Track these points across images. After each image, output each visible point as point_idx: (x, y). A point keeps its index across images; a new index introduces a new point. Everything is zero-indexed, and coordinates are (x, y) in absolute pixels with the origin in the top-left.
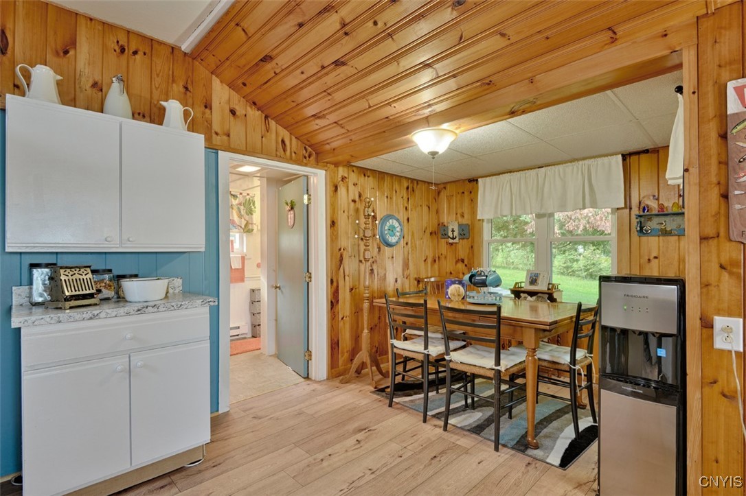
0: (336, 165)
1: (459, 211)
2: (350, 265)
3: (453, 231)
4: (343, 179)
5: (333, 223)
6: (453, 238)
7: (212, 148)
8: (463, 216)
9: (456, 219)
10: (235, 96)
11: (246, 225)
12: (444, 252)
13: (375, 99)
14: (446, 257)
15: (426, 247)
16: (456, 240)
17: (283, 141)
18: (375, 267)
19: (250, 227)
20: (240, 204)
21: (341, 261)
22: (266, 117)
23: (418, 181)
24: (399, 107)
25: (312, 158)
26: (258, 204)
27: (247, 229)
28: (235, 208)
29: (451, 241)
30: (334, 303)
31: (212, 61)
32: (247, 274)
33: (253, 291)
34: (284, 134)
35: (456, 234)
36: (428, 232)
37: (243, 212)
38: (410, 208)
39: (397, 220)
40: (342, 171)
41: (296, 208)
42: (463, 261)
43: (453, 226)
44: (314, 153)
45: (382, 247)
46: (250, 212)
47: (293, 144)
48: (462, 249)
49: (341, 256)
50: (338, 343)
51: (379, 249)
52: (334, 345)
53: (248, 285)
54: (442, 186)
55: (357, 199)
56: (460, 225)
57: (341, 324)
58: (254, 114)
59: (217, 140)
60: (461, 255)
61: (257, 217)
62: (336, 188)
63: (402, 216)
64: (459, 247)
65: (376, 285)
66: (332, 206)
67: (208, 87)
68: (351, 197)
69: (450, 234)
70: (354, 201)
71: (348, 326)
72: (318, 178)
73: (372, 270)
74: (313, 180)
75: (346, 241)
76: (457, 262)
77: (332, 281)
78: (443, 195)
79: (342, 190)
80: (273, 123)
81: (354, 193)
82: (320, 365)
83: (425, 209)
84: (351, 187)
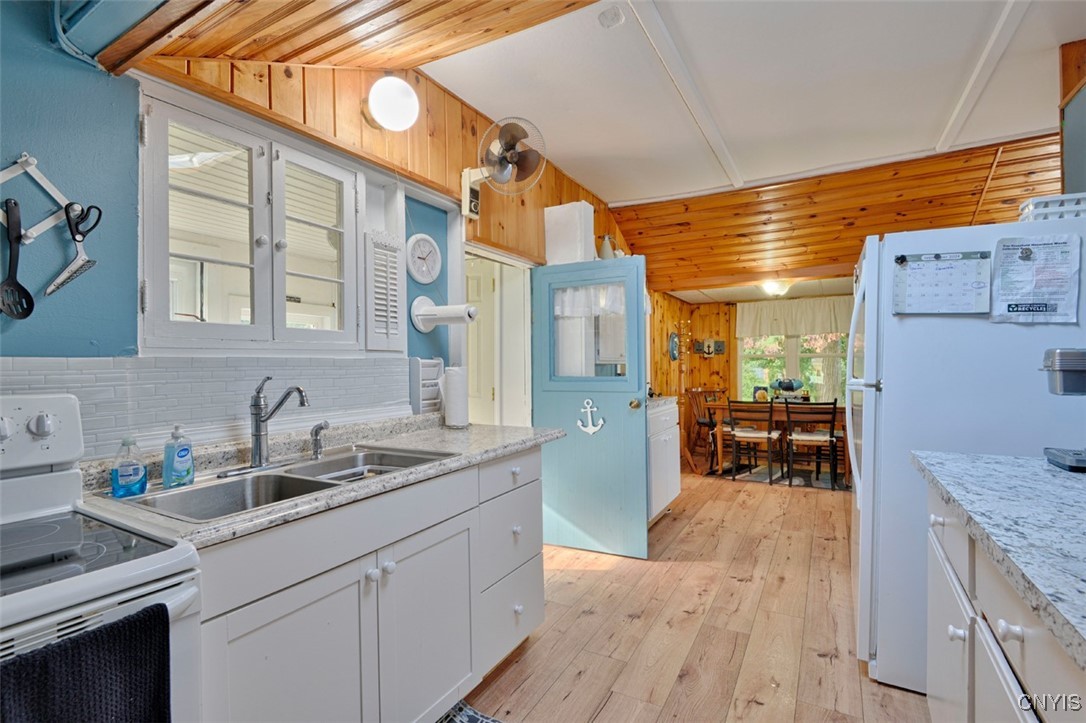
1: (714, 329)
3: (709, 347)
6: (709, 353)
8: (718, 334)
9: (711, 337)
12: (697, 365)
13: (743, 257)
14: (699, 370)
16: (712, 355)
24: (760, 263)
29: (706, 356)
31: (618, 217)
35: (712, 349)
36: (688, 347)
42: (718, 373)
43: (710, 344)
48: (717, 362)
54: (695, 306)
56: (716, 343)
60: (716, 368)
64: (715, 361)
69: (706, 350)
76: (712, 374)
78: (697, 314)
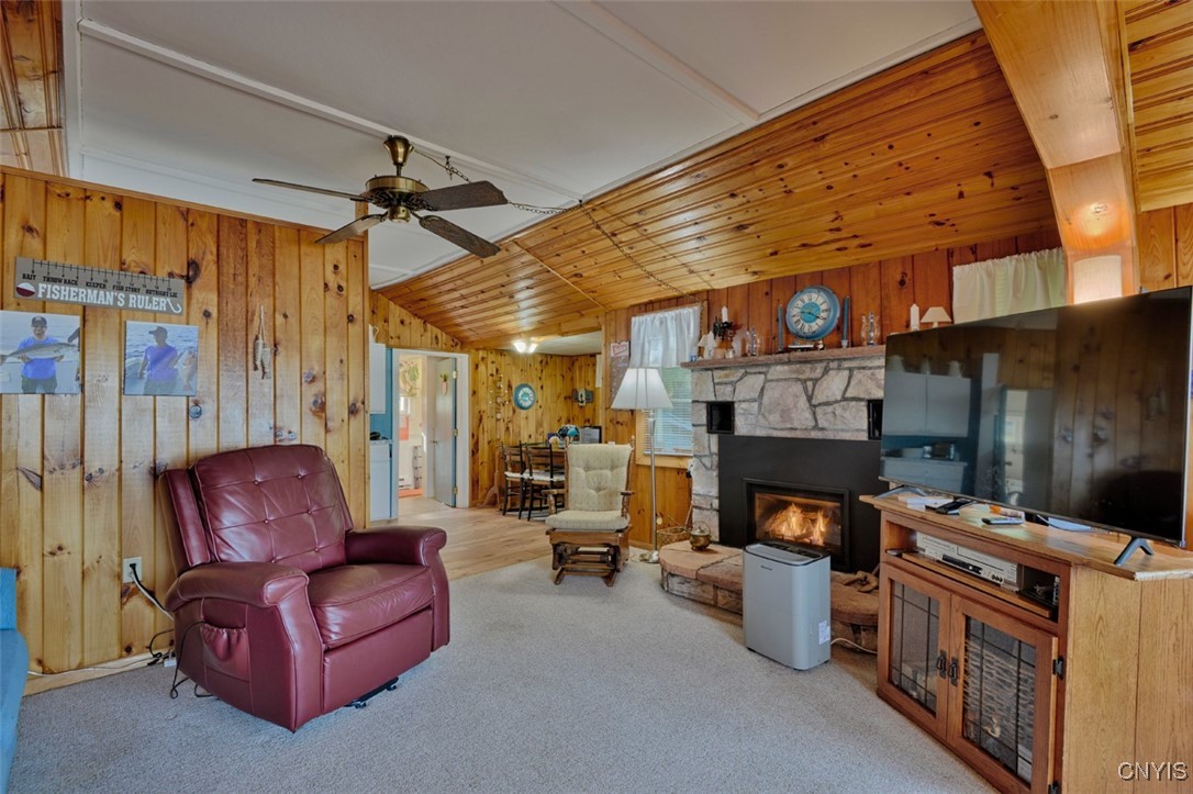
0: (477, 350)
1: (586, 380)
2: (487, 423)
3: (582, 396)
4: (483, 359)
5: (474, 392)
6: (582, 402)
7: (390, 348)
8: (588, 384)
9: (584, 386)
10: (404, 311)
11: (411, 390)
12: (576, 413)
14: (578, 418)
15: (561, 409)
16: (584, 404)
17: (436, 337)
18: (510, 425)
19: (414, 391)
20: (405, 371)
21: (481, 420)
22: (424, 323)
23: (551, 356)
25: (458, 347)
26: (420, 371)
27: (411, 394)
28: (401, 375)
29: (581, 404)
30: (474, 452)
31: (390, 296)
32: (410, 433)
33: (416, 448)
34: (437, 331)
35: (584, 398)
36: (562, 396)
37: (408, 379)
38: (543, 378)
39: (530, 388)
40: (481, 354)
41: (448, 381)
43: (582, 392)
44: (460, 343)
45: (518, 410)
46: (414, 378)
47: (443, 337)
49: (481, 417)
50: (478, 482)
51: (514, 411)
52: (475, 483)
53: (412, 442)
55: (494, 373)
56: (586, 392)
57: (480, 467)
58: (417, 322)
59: (392, 342)
61: (419, 382)
62: (477, 366)
63: (536, 384)
65: (512, 440)
66: (474, 380)
67: (387, 308)
68: (490, 372)
69: (580, 399)
70: (492, 375)
71: (486, 470)
72: (464, 359)
73: (508, 428)
74: (459, 360)
75: (487, 405)
76: (585, 421)
77: (473, 436)
78: (577, 365)
79: (482, 368)
80: (429, 326)
81: (492, 369)
82: (464, 496)
83: (559, 378)
84: (490, 365)
